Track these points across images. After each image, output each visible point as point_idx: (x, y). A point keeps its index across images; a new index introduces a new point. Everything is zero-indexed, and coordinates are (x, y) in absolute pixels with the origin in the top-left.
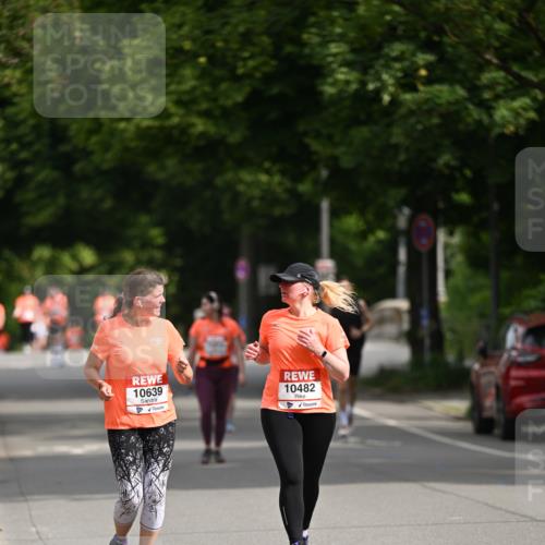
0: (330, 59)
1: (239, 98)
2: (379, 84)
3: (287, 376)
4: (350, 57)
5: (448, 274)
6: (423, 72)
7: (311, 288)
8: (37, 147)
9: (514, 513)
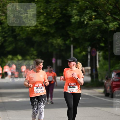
0: (73, 14)
1: (53, 22)
2: (84, 19)
3: (69, 84)
4: (78, 13)
5: (99, 61)
6: (94, 17)
7: (75, 63)
8: (9, 33)
9: (114, 114)
